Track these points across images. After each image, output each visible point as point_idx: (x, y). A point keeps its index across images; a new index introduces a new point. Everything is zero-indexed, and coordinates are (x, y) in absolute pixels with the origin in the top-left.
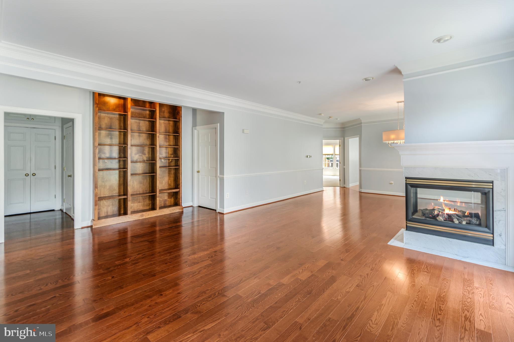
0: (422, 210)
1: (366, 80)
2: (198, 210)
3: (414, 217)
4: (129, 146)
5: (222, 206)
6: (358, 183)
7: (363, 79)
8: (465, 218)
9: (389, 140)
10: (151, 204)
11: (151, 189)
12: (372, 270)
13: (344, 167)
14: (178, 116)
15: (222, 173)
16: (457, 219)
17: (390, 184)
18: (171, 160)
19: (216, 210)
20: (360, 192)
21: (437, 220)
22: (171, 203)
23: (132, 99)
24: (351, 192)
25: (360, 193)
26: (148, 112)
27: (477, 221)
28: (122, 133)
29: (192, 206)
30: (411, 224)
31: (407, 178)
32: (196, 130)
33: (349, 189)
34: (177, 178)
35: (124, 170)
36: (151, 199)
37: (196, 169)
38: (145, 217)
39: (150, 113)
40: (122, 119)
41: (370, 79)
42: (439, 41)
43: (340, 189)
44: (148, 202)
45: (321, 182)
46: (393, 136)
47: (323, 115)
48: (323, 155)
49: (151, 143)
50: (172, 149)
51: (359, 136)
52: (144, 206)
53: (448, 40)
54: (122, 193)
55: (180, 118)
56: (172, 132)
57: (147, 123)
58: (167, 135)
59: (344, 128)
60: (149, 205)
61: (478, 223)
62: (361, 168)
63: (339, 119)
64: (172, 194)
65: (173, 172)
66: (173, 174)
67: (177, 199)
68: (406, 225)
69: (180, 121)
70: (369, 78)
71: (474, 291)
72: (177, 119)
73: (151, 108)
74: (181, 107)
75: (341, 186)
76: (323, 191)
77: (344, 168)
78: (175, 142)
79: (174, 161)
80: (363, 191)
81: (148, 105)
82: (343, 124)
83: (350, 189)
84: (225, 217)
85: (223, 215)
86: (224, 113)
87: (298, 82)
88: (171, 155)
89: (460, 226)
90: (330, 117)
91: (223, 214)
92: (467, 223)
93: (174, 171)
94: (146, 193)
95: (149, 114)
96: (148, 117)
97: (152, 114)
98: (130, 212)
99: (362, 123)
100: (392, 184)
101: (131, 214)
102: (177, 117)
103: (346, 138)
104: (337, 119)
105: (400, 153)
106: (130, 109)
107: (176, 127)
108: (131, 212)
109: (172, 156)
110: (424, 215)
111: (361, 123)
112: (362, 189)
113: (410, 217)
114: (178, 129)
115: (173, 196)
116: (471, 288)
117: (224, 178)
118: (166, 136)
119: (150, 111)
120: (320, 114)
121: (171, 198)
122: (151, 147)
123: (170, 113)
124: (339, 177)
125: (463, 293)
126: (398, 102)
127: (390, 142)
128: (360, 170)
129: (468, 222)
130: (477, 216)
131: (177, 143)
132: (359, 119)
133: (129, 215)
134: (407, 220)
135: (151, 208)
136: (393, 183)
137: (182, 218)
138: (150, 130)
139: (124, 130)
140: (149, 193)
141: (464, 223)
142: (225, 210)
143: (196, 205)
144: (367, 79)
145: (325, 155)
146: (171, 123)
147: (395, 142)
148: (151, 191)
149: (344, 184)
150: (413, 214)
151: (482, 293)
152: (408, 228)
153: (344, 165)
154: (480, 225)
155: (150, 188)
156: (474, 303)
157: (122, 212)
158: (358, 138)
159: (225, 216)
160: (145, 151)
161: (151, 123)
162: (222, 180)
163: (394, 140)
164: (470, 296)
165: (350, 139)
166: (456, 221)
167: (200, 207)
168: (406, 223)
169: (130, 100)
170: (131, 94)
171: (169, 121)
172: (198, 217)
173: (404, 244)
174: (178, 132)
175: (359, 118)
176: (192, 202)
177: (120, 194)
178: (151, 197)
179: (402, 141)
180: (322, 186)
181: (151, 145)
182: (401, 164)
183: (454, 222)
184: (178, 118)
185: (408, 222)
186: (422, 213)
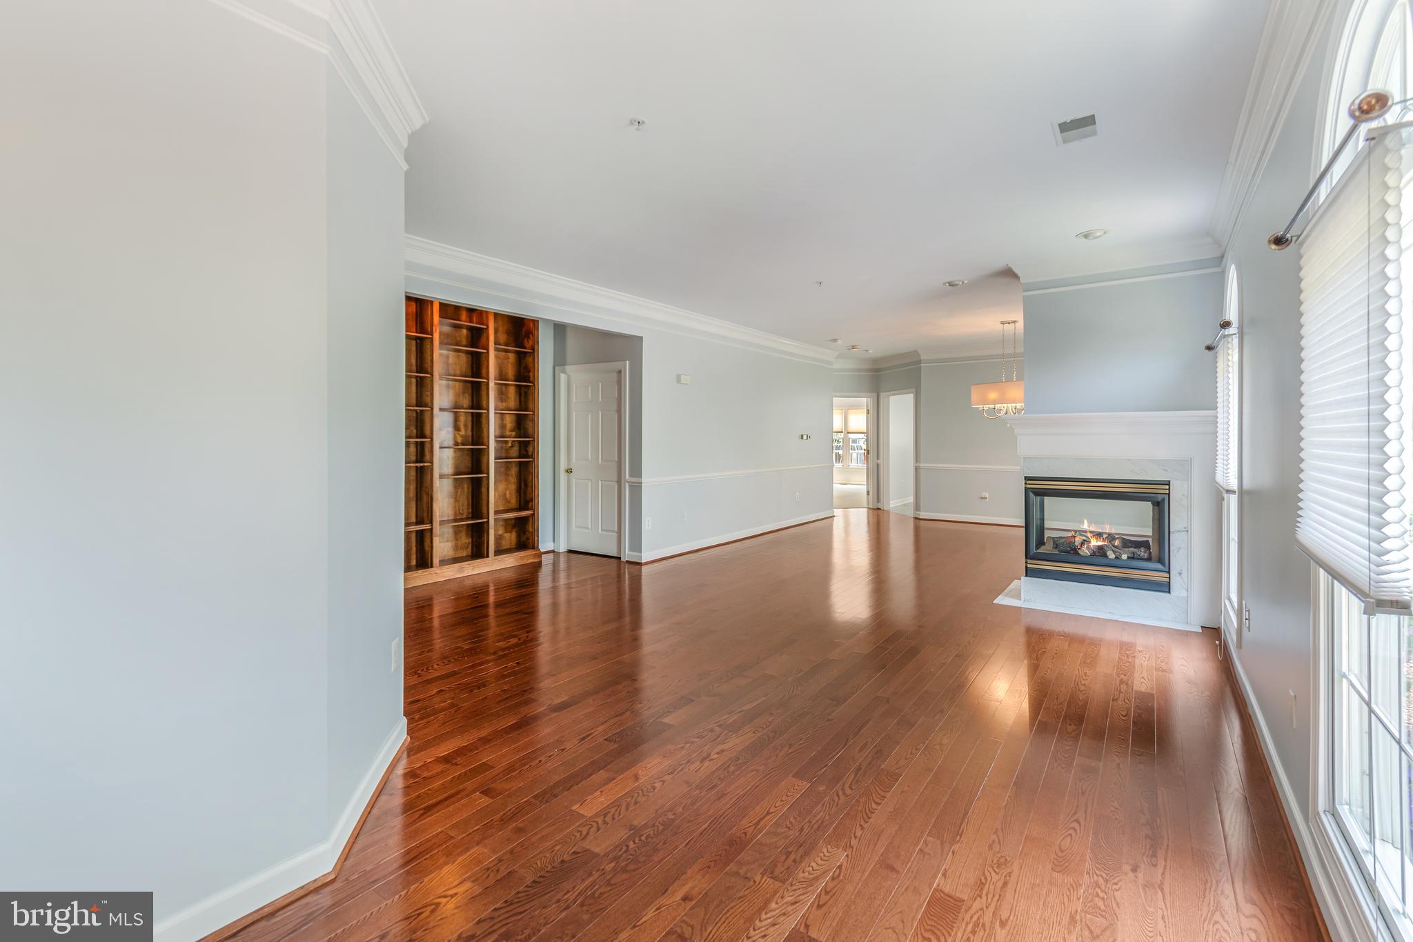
0: (1053, 538)
1: (951, 284)
2: (569, 561)
3: (1038, 551)
4: (436, 410)
5: (637, 545)
6: (911, 499)
7: (944, 284)
8: (1126, 549)
9: (985, 402)
10: (470, 545)
11: (470, 510)
12: (974, 637)
13: (879, 461)
14: (528, 342)
15: (637, 470)
16: (1113, 551)
17: (982, 498)
18: (512, 443)
19: (620, 558)
20: (916, 518)
21: (1079, 554)
22: (510, 543)
23: (441, 304)
24: (892, 518)
25: (917, 520)
26: (464, 331)
27: (1145, 552)
28: (414, 380)
29: (553, 551)
30: (1036, 565)
31: (1027, 478)
32: (564, 372)
33: (888, 512)
34: (526, 485)
35: (419, 465)
36: (470, 533)
37: (563, 465)
38: (468, 573)
39: (470, 334)
40: (414, 348)
41: (958, 285)
42: (1086, 236)
43: (868, 512)
44: (465, 540)
45: (828, 499)
46: (993, 395)
47: (839, 342)
48: (835, 434)
49: (471, 404)
50: (513, 418)
51: (914, 390)
52: (456, 548)
53: (1101, 236)
54: (414, 520)
55: (536, 347)
56: (513, 378)
57: (463, 357)
58: (502, 384)
59: (878, 370)
60: (467, 548)
61: (1146, 556)
62: (918, 465)
63: (871, 351)
64: (513, 522)
65: (514, 471)
66: (514, 476)
67: (524, 533)
68: (1026, 567)
69: (534, 352)
70: (957, 283)
71: (1135, 654)
72: (525, 348)
73: (471, 322)
74: (538, 321)
75: (871, 506)
76: (834, 516)
77: (878, 465)
78: (520, 401)
79: (517, 445)
80: (923, 515)
81: (464, 315)
82: (875, 361)
83: (891, 513)
84: (643, 571)
85: (638, 566)
86: (641, 338)
87: (816, 283)
88: (512, 431)
89: (1117, 562)
90: (853, 347)
91: (640, 564)
92: (1129, 558)
93: (517, 469)
94: (461, 520)
95: (467, 335)
96: (464, 342)
97: (476, 336)
98: (438, 561)
99: (921, 360)
100: (986, 498)
101: (440, 566)
102: (526, 343)
103: (882, 395)
104: (867, 351)
105: (1016, 431)
106: (439, 327)
107: (523, 366)
108: (440, 561)
109: (514, 434)
110: (1056, 546)
111: (919, 362)
112: (920, 511)
113: (1033, 550)
114: (529, 371)
115: (514, 526)
116: (1131, 652)
117: (641, 483)
118: (500, 386)
119: (471, 329)
120: (835, 340)
121: (511, 532)
122: (472, 413)
123: (508, 333)
124: (865, 487)
125: (1119, 658)
126: (1003, 323)
127: (986, 407)
128: (917, 469)
129: (1130, 555)
130: (1145, 544)
131: (526, 402)
132: (915, 353)
133: (436, 567)
134: (1026, 558)
135: (470, 554)
136: (987, 496)
137: (540, 576)
138: (470, 374)
139: (417, 372)
140: (467, 519)
141: (1124, 557)
142: (644, 555)
143: (562, 548)
144: (953, 283)
145: (836, 432)
146: (512, 356)
147: (998, 406)
148: (470, 516)
149: (878, 501)
150: (1038, 546)
151: (1147, 656)
152: (1029, 573)
153: (878, 458)
154: (1149, 559)
155: (468, 509)
156: (1134, 667)
157: (414, 562)
158: (911, 396)
159: (644, 569)
160: (458, 423)
161: (470, 356)
162: (637, 489)
163: (994, 402)
164: (1130, 660)
165: (891, 397)
166: (1111, 555)
167: (570, 551)
168: (1026, 562)
169: (438, 304)
170: (438, 293)
171: (506, 351)
172: (568, 576)
173: (1021, 602)
174: (529, 377)
175: (916, 351)
176: (554, 541)
177: (409, 521)
178: (470, 528)
179: (1009, 405)
180: (832, 507)
181: (472, 408)
182: (1018, 453)
183: (1107, 557)
184: (527, 346)
185: (1029, 561)
186: (1054, 543)
